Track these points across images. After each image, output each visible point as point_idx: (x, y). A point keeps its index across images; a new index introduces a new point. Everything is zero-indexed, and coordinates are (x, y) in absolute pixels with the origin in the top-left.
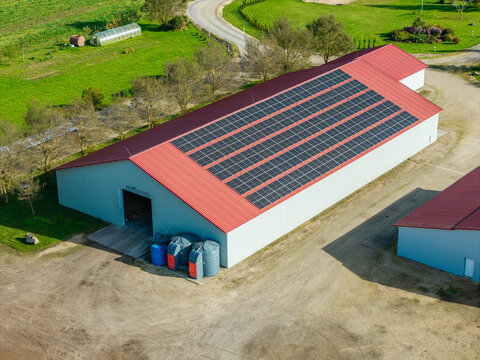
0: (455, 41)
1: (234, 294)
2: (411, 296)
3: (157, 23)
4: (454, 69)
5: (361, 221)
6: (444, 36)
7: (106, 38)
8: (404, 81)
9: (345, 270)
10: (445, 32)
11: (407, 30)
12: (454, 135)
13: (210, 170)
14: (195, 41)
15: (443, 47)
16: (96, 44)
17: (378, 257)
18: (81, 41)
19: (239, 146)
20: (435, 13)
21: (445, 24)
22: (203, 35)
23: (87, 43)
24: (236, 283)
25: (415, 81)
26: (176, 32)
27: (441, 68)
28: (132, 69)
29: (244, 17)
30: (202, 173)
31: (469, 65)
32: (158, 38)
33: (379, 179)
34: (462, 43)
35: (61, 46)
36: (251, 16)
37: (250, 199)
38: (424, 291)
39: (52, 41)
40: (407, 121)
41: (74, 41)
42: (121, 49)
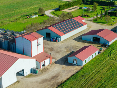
0: (89, 17)
1: (62, 43)
2: (84, 43)
3: (40, 15)
4: (89, 20)
5: (77, 37)
6: (87, 16)
7: (33, 17)
8: (82, 21)
9: (75, 41)
10: (87, 15)
11: (81, 15)
12: (89, 28)
13: (58, 30)
14: (47, 17)
15: (87, 17)
16: (31, 18)
17: (80, 40)
18: (29, 17)
19: (61, 27)
20: (86, 13)
21: (87, 14)
22: (48, 16)
23: (30, 18)
24: (62, 42)
25: (84, 21)
26: (44, 16)
27: (87, 20)
28: (39, 21)
29: (54, 14)
30: (57, 30)
31: (91, 20)
32: (41, 17)
33: (79, 33)
34: (90, 17)
35: (26, 18)
36: (56, 14)
37: (63, 33)
38: (86, 43)
39: (23, 18)
40: (82, 25)
41: (28, 18)
42: (36, 19)
